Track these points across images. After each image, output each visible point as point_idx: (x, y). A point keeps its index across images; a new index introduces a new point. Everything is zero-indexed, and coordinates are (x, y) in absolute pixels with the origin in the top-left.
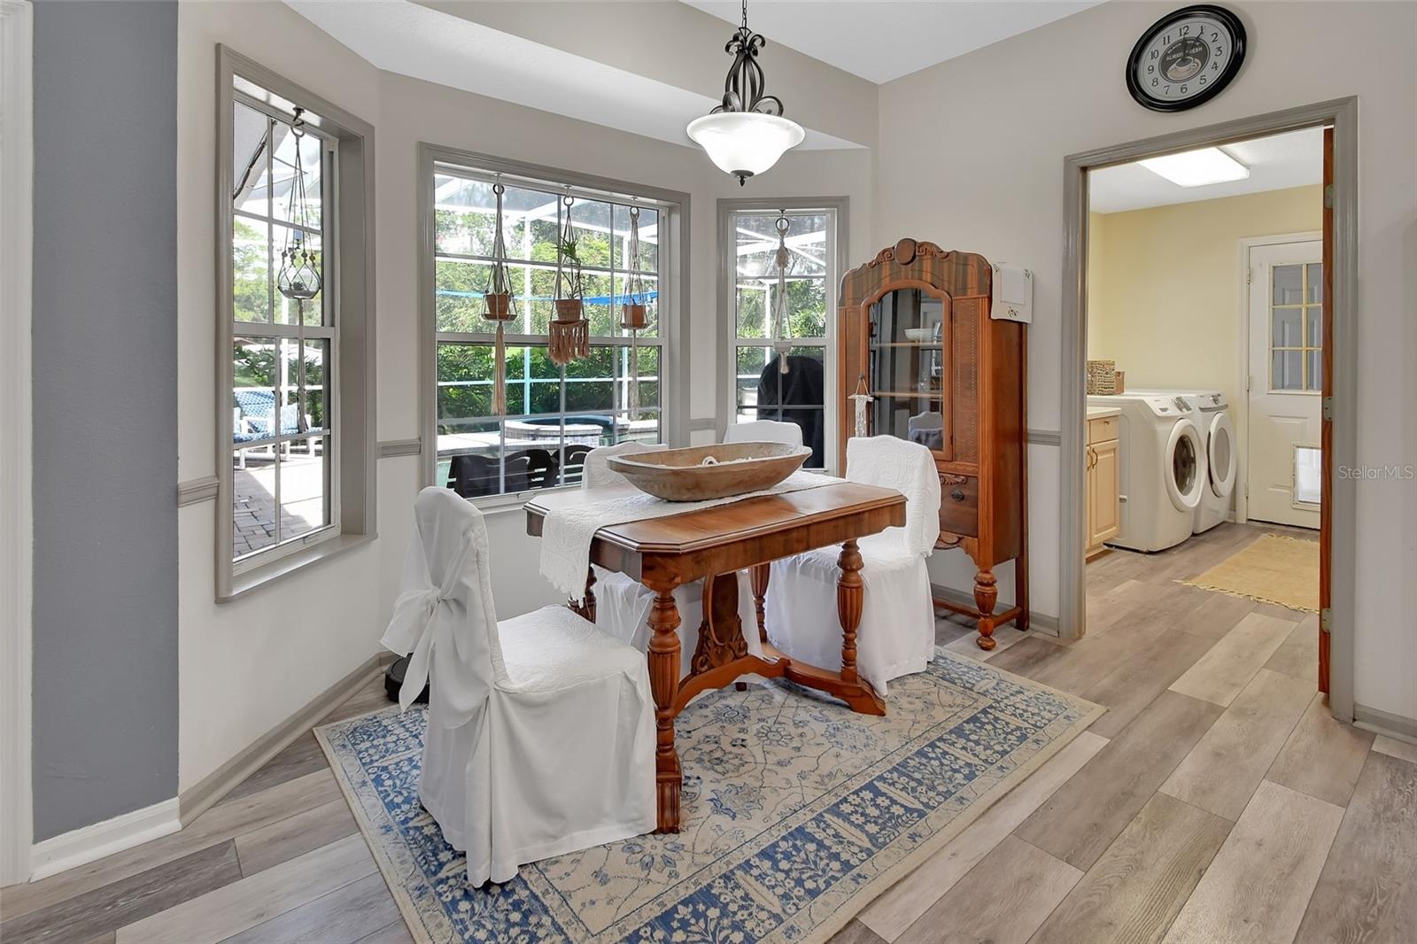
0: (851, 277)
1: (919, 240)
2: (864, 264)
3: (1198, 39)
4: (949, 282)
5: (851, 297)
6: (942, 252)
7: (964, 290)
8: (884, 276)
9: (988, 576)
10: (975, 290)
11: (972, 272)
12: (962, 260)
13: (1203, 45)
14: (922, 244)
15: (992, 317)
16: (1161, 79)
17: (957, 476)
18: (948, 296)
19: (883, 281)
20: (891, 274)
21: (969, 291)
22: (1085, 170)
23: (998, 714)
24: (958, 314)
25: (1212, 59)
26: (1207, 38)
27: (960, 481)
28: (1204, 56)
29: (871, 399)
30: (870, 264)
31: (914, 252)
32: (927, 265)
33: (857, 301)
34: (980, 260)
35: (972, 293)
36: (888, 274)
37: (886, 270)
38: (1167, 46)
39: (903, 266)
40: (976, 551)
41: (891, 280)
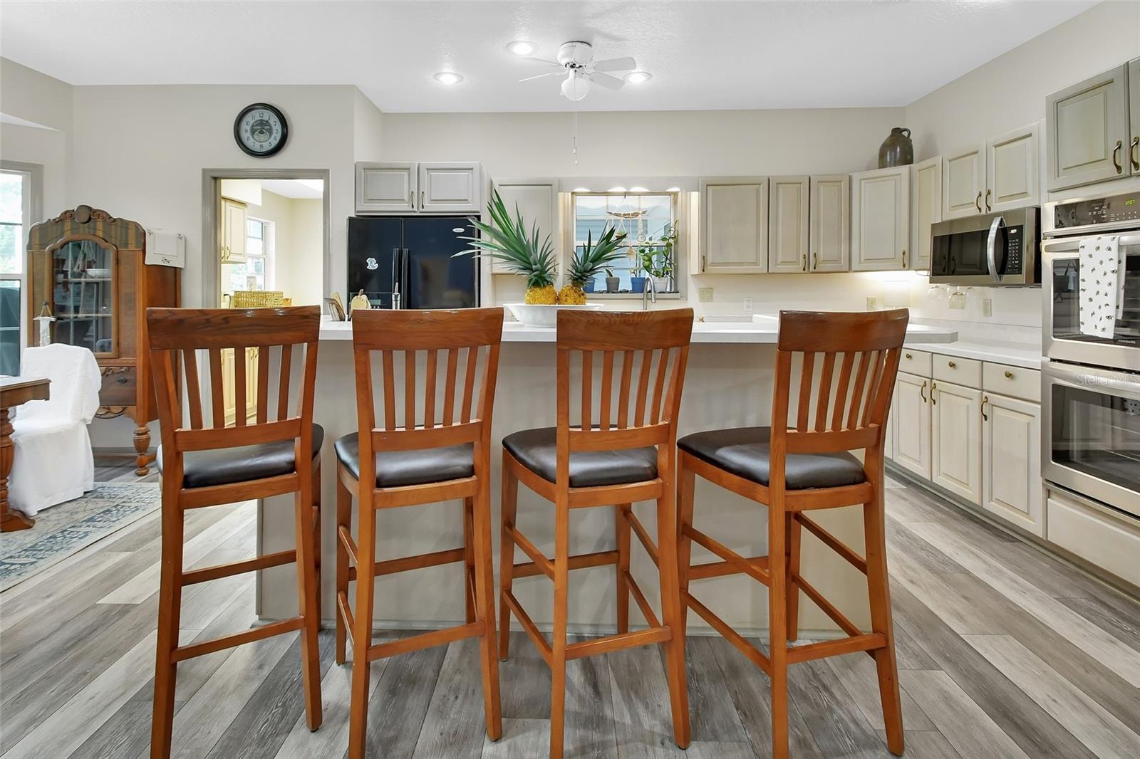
0: (37, 228)
1: (94, 207)
2: (49, 220)
3: (267, 122)
4: (116, 239)
5: (37, 243)
6: (111, 217)
7: (126, 245)
8: (66, 229)
9: (143, 428)
10: (133, 245)
11: (132, 233)
12: (125, 224)
13: (269, 125)
14: (96, 211)
15: (146, 263)
16: (251, 138)
17: (121, 367)
18: (115, 248)
19: (65, 233)
20: (71, 229)
21: (130, 245)
22: (215, 179)
23: (129, 504)
24: (123, 260)
25: (274, 135)
26: (272, 122)
27: (123, 370)
28: (270, 132)
29: (53, 319)
30: (54, 220)
31: (91, 215)
32: (100, 225)
33: (43, 246)
34: (137, 226)
35: (132, 247)
36: (69, 228)
37: (68, 226)
38: (254, 121)
39: (81, 225)
40: (135, 414)
41: (72, 233)
